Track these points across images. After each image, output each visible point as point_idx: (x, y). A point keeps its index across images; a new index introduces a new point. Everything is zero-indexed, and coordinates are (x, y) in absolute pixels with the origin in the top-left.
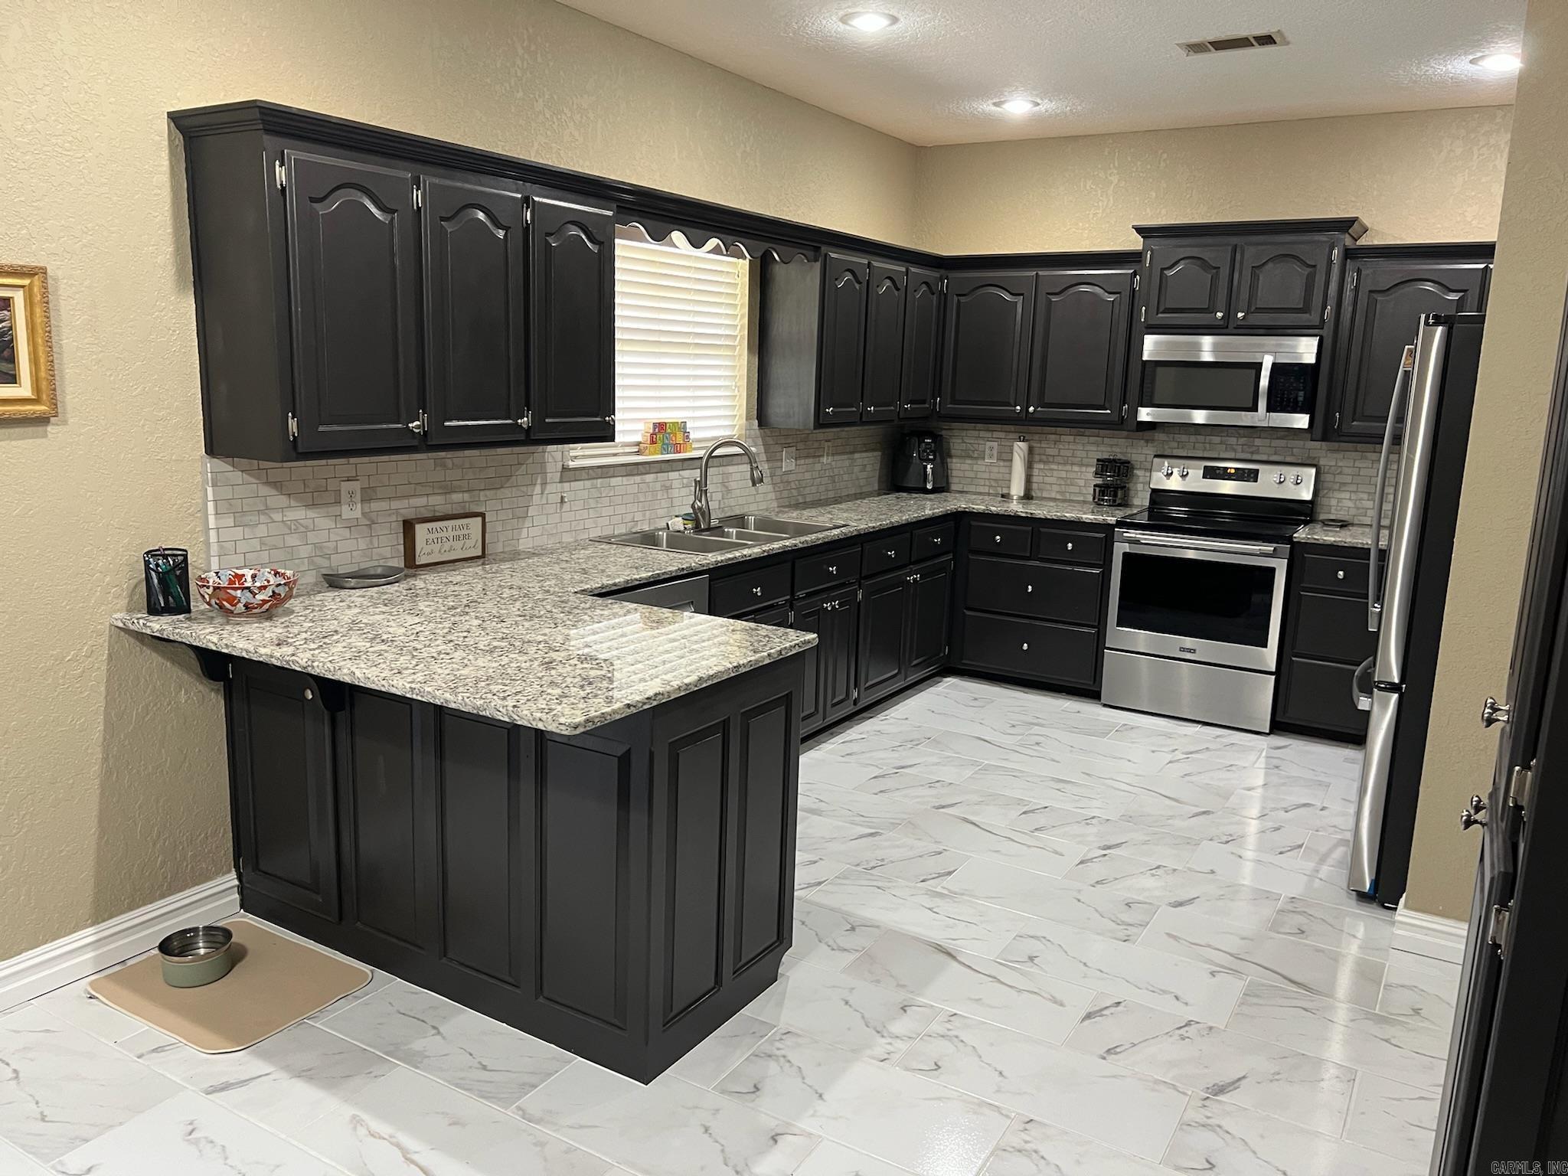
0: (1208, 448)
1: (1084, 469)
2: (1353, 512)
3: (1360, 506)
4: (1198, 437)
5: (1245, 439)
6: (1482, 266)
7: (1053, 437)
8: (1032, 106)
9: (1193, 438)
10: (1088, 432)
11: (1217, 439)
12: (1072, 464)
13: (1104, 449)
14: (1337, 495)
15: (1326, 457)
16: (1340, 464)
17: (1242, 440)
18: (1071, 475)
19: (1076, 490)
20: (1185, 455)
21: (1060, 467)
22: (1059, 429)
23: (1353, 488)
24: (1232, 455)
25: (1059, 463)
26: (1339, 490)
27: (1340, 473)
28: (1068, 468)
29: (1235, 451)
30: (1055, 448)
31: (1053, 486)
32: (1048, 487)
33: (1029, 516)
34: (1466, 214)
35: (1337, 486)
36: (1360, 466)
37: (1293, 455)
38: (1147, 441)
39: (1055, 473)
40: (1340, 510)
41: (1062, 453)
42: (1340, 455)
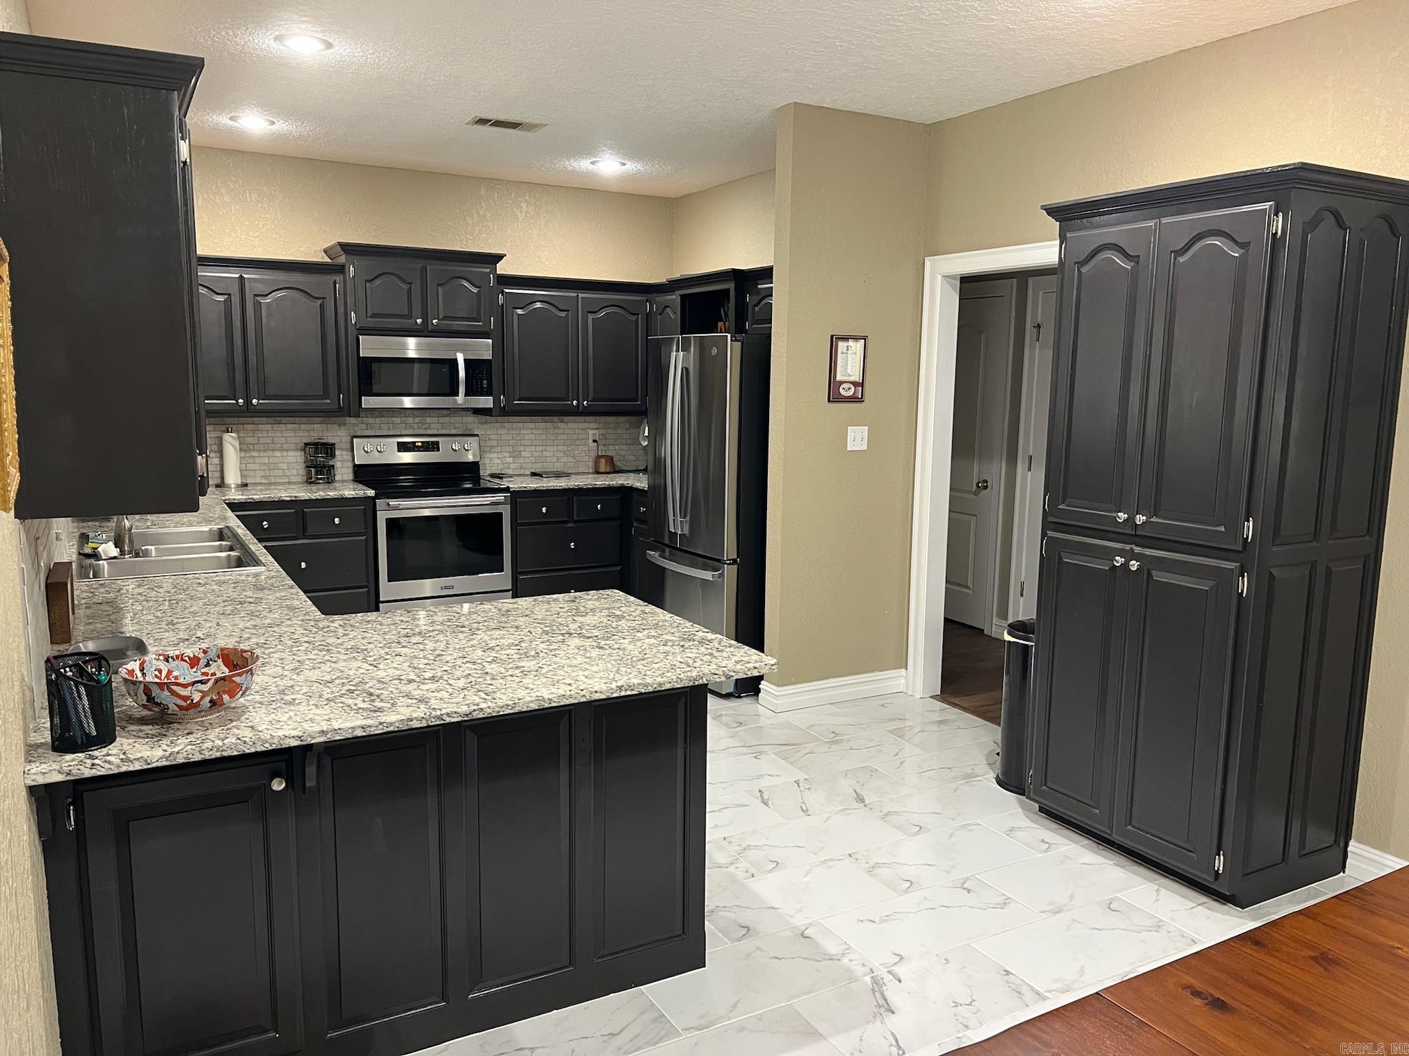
0: (391, 428)
1: (285, 453)
2: (500, 466)
3: (505, 462)
4: (383, 419)
5: (419, 418)
6: (575, 295)
7: (250, 427)
8: (268, 124)
9: (378, 420)
10: (285, 420)
11: (397, 420)
12: (273, 450)
13: (301, 434)
14: (488, 455)
15: (478, 428)
16: (489, 433)
17: (417, 420)
18: (275, 460)
19: (281, 473)
20: (374, 434)
21: (262, 454)
22: (254, 419)
23: (499, 449)
24: (411, 432)
25: (259, 450)
26: (490, 452)
27: (489, 439)
28: (270, 453)
29: (413, 428)
30: (253, 437)
31: (257, 472)
32: (252, 473)
33: (293, 499)
34: (541, 256)
35: (488, 449)
36: (502, 432)
37: (455, 428)
38: (340, 425)
39: (257, 460)
40: (492, 467)
41: (262, 441)
42: (487, 426)
